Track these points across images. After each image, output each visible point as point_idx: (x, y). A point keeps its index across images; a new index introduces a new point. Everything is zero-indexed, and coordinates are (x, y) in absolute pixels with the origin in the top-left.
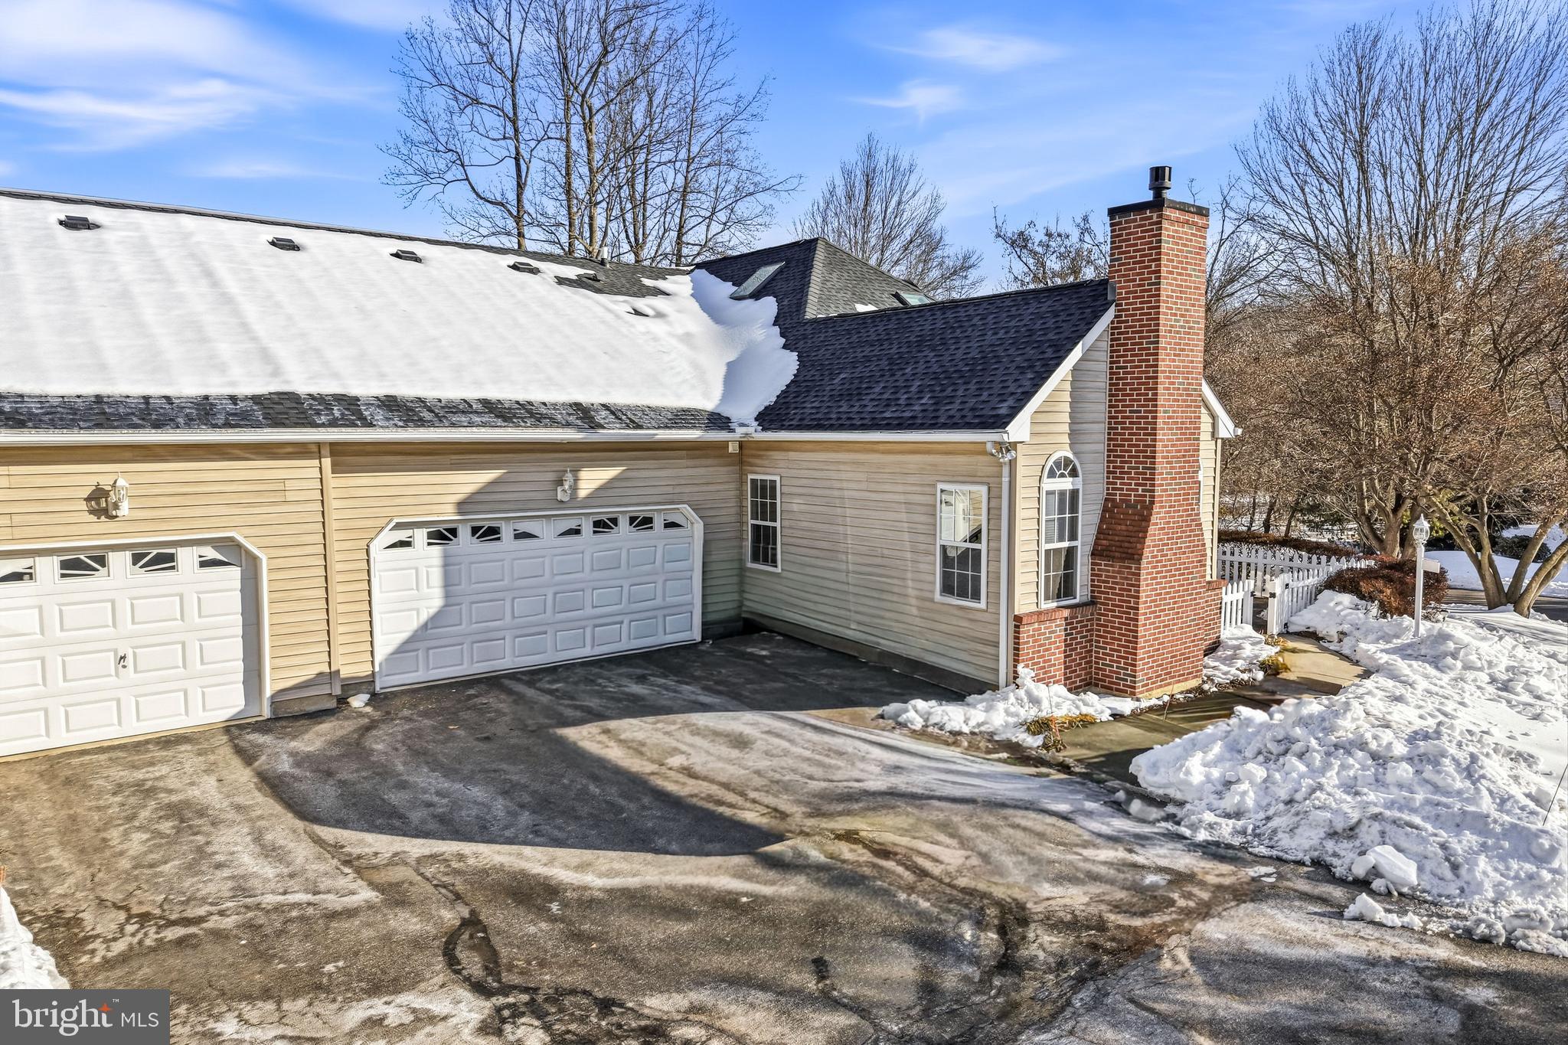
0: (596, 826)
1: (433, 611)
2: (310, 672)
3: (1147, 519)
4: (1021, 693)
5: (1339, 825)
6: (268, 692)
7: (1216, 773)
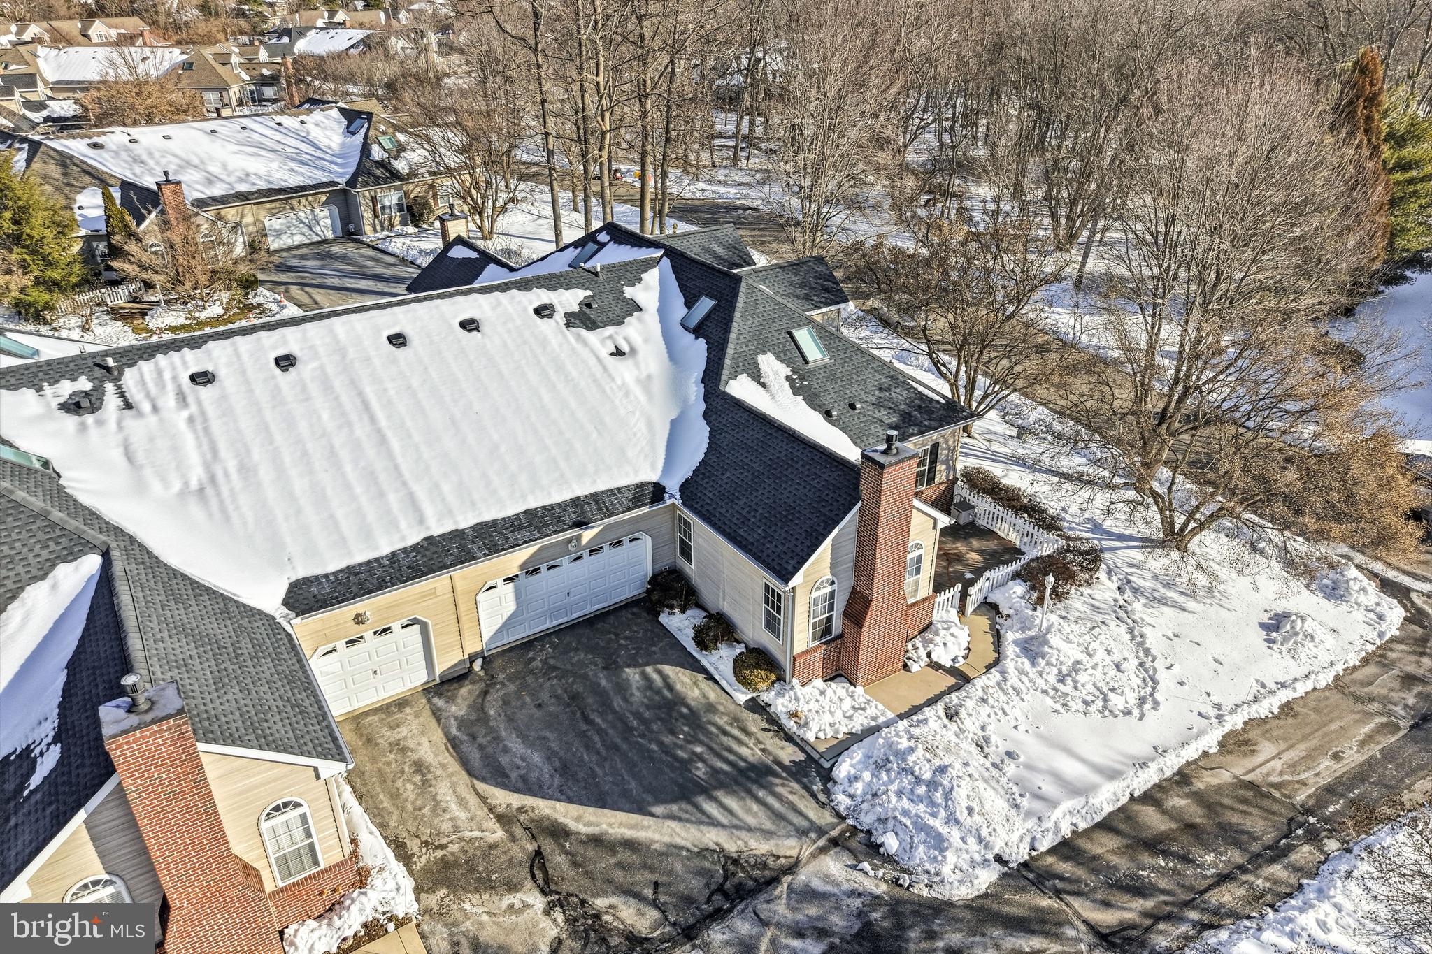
0: (585, 788)
1: (509, 613)
2: (456, 661)
3: (868, 607)
4: (792, 693)
5: (883, 817)
6: (437, 674)
7: (853, 772)
